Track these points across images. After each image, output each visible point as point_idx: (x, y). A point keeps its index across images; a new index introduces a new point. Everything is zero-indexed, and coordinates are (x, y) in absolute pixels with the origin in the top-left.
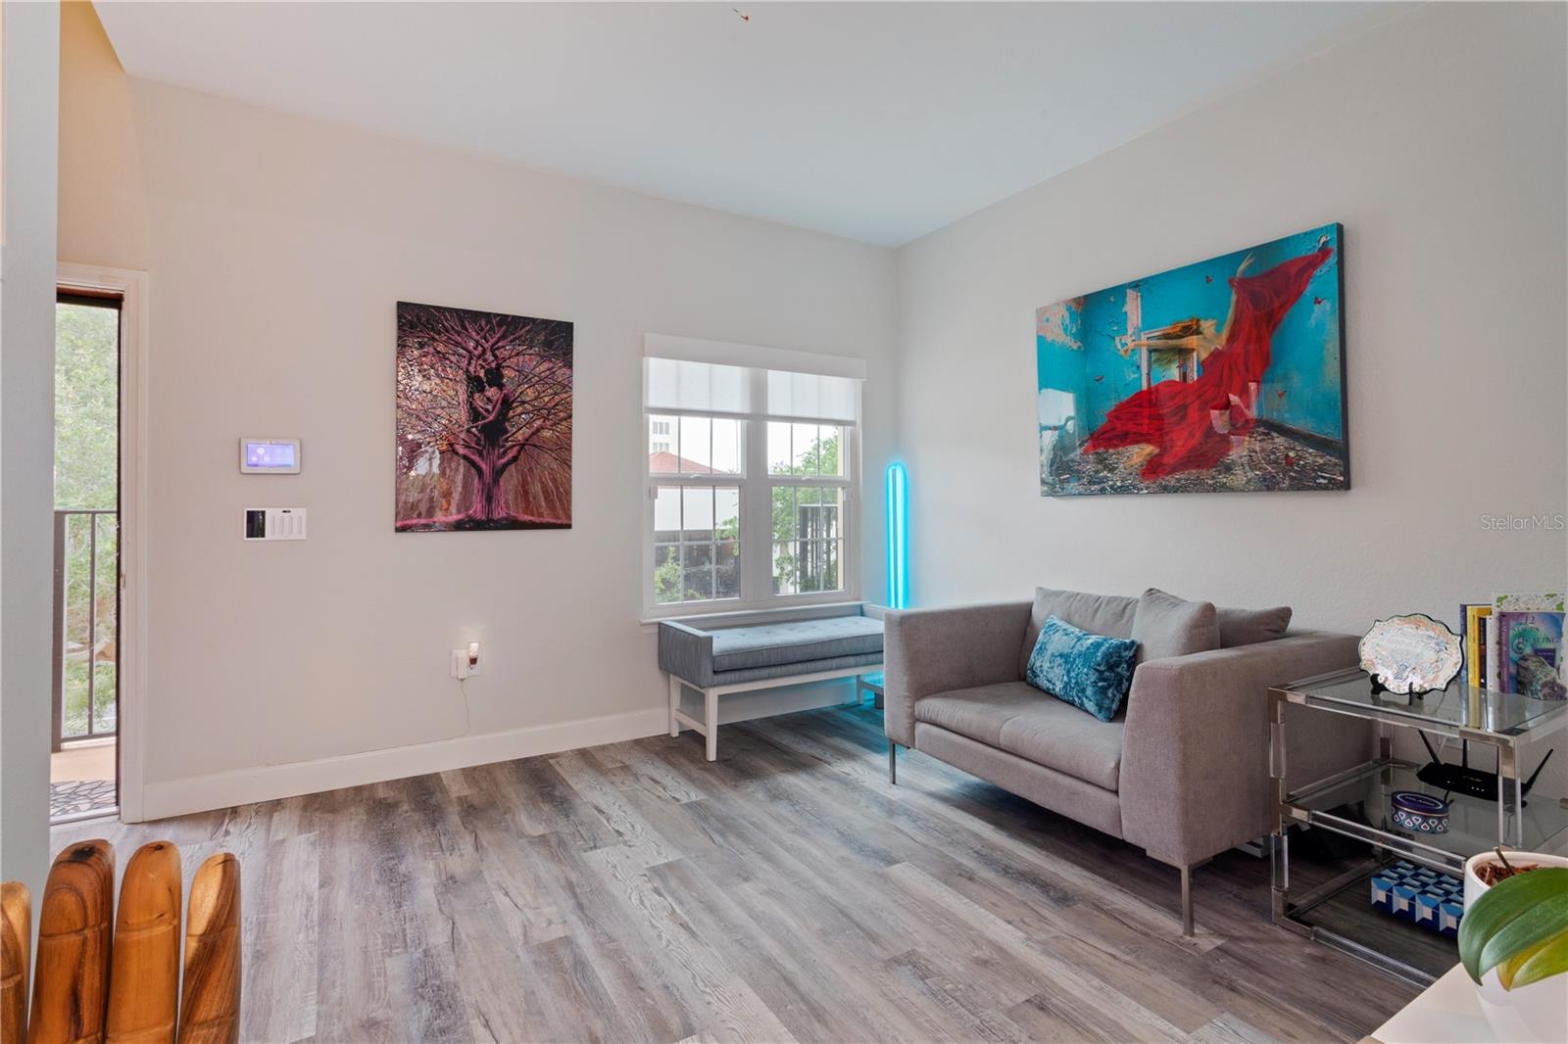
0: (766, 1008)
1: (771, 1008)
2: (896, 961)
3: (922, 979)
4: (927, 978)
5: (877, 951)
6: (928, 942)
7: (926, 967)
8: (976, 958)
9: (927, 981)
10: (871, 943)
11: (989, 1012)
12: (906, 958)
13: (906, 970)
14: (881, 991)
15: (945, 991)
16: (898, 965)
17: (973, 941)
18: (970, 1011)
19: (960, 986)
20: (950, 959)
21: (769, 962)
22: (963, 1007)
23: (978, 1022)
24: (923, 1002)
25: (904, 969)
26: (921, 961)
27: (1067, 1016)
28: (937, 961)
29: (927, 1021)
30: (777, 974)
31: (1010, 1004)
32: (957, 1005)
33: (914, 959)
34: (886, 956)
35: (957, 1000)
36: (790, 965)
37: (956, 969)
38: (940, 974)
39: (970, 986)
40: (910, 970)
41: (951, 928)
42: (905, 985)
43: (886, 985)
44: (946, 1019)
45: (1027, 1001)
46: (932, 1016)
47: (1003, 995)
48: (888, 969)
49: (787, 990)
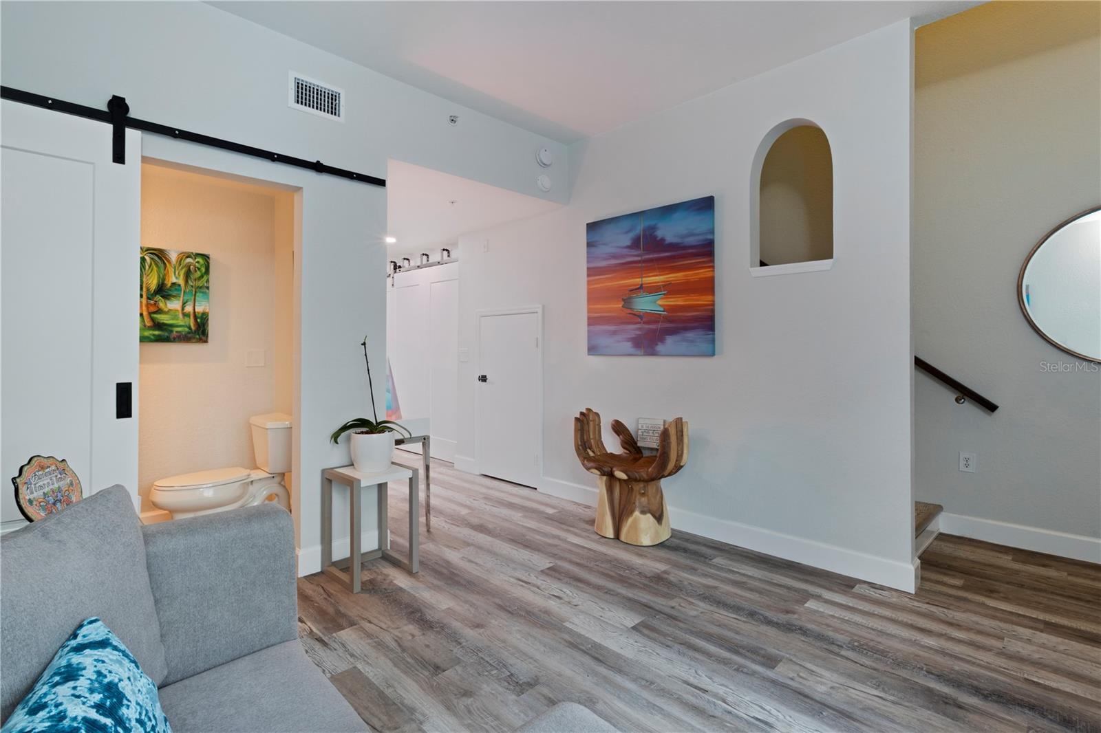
0: (603, 643)
1: (600, 644)
2: (531, 685)
3: (512, 674)
4: (509, 676)
5: (545, 691)
6: (507, 705)
7: (509, 683)
8: (471, 696)
9: (509, 674)
10: (552, 697)
11: (471, 661)
12: (524, 689)
13: (523, 679)
14: (538, 663)
15: (497, 669)
16: (529, 682)
17: (469, 712)
18: (484, 659)
19: (486, 673)
20: (491, 693)
21: (620, 671)
22: (487, 661)
23: (480, 654)
24: (512, 660)
25: (525, 680)
26: (512, 687)
27: (424, 666)
28: (501, 689)
29: (509, 650)
30: (608, 663)
31: (457, 667)
32: (491, 662)
33: (518, 689)
34: (539, 688)
35: (490, 664)
36: (602, 670)
37: (488, 685)
38: (499, 679)
39: (480, 675)
40: (520, 680)
41: (487, 724)
42: (523, 670)
43: (536, 667)
44: (499, 653)
45: (444, 671)
46: (506, 653)
47: (460, 672)
48: (536, 679)
49: (596, 655)
